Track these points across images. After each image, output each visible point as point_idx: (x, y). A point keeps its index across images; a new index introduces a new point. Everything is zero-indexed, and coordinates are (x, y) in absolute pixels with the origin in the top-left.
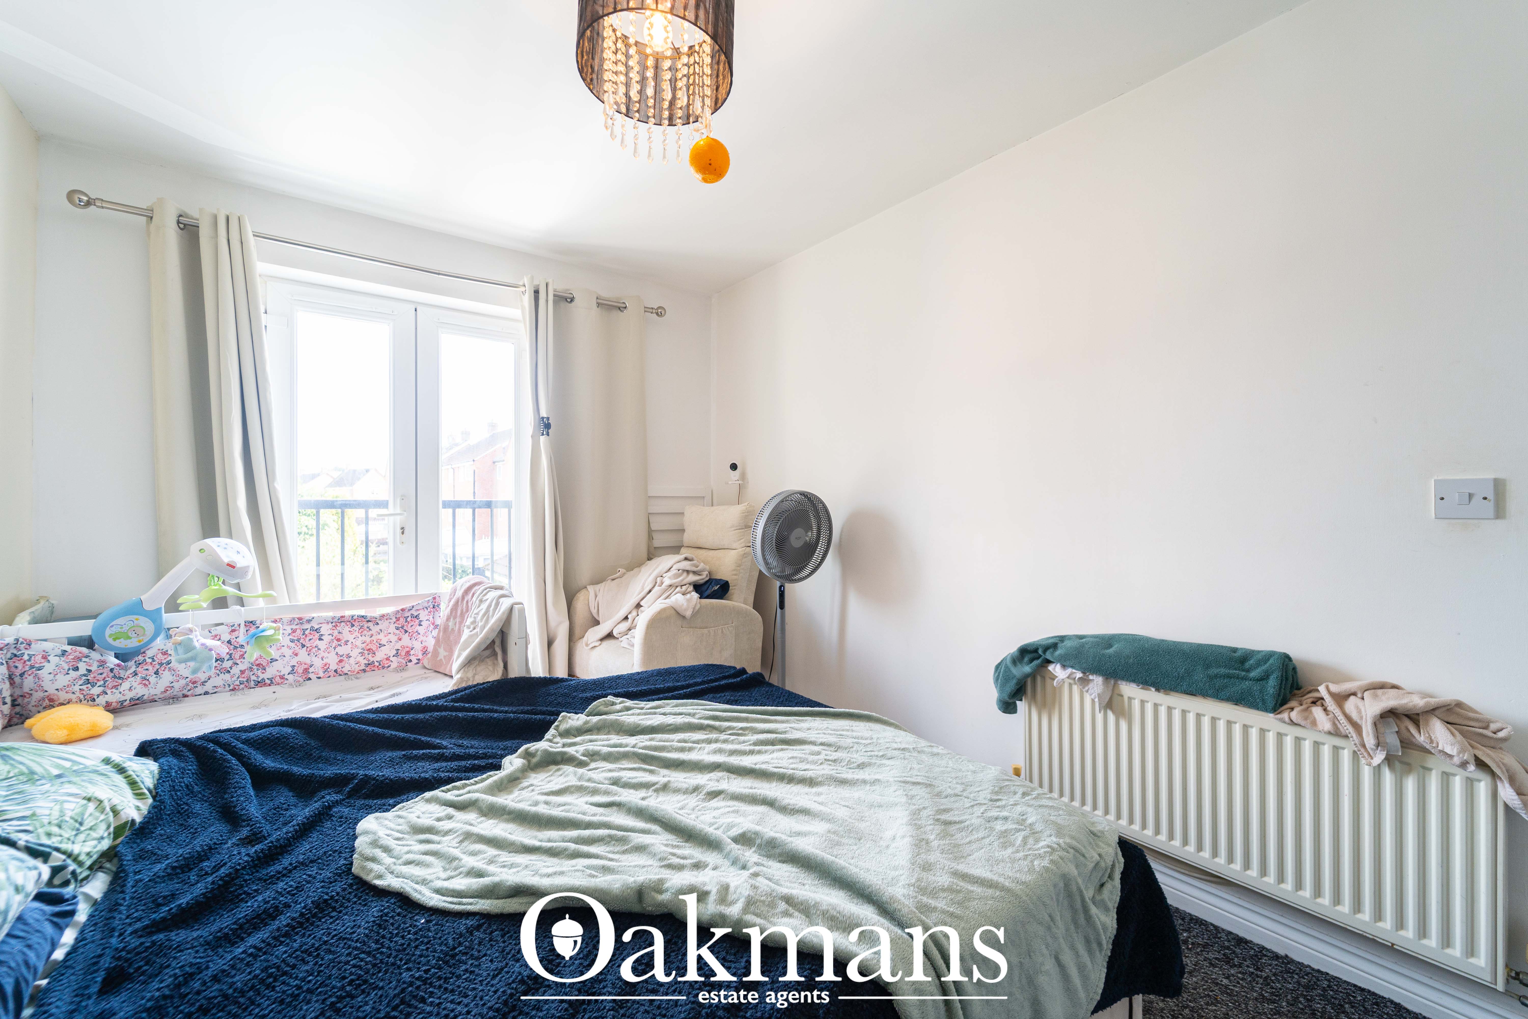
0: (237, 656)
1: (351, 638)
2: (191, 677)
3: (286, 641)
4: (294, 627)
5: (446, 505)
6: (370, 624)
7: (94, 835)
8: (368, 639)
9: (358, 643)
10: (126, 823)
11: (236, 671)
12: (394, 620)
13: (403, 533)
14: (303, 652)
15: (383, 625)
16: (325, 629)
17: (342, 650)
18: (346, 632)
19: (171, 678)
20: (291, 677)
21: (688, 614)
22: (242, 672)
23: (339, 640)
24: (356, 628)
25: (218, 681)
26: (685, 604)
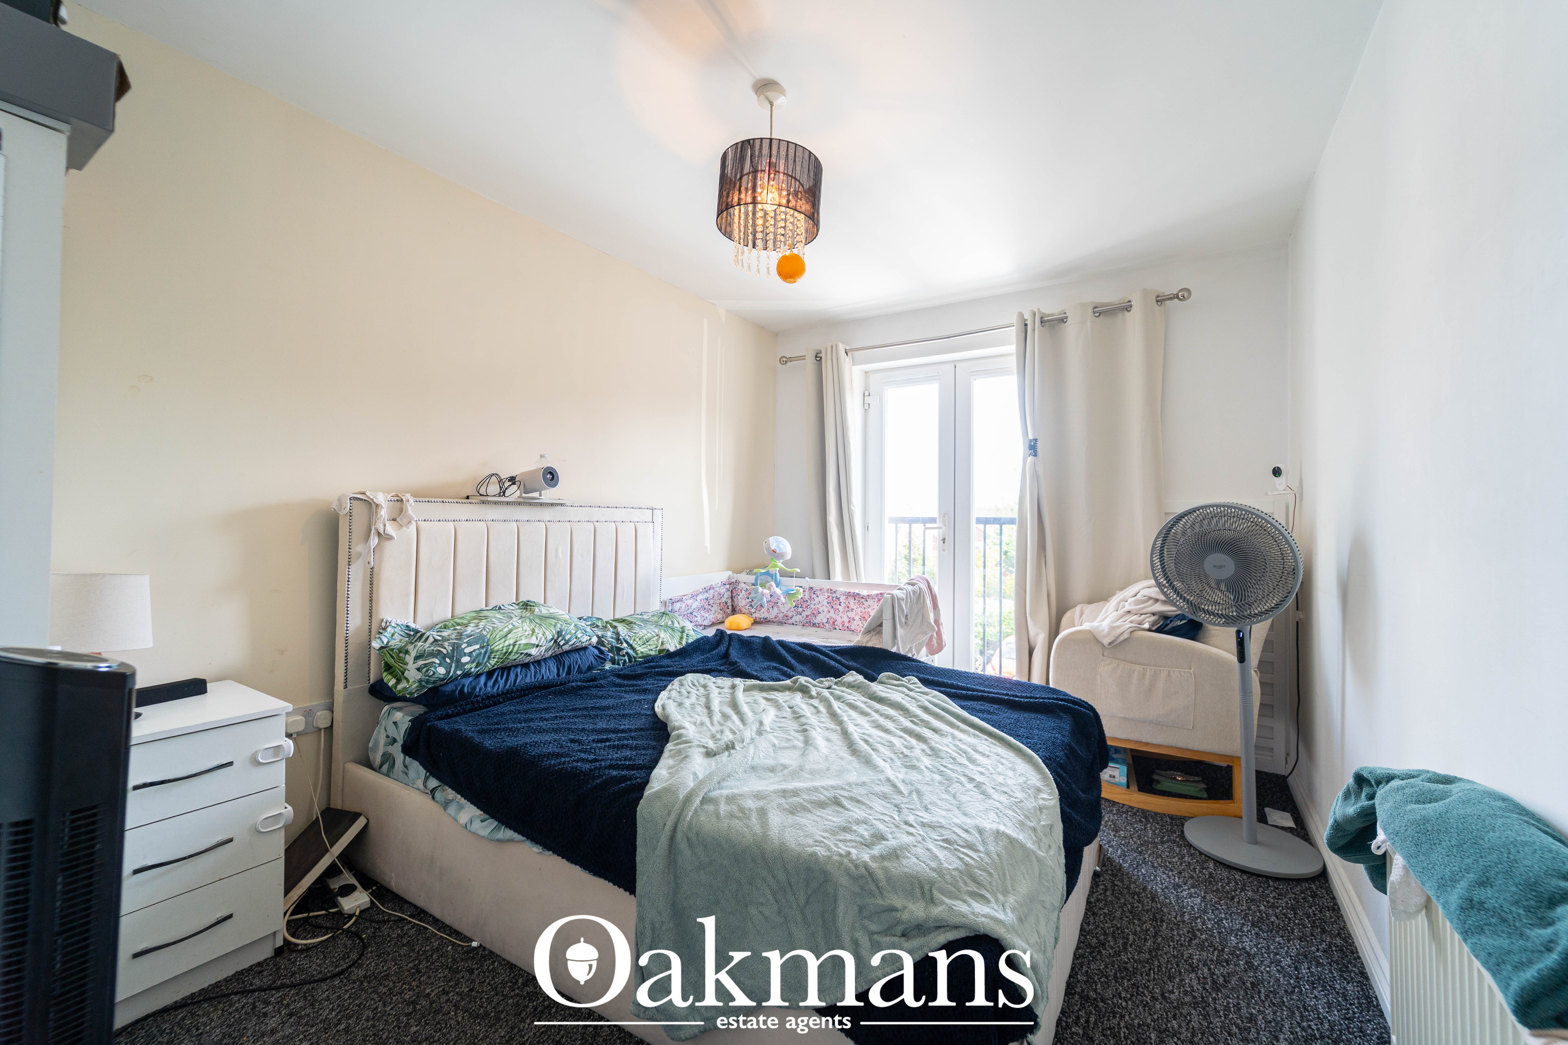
0: (804, 606)
1: (855, 607)
2: (785, 612)
3: (825, 603)
4: (829, 594)
5: (979, 521)
6: (863, 600)
7: (649, 647)
8: (863, 610)
9: (859, 612)
10: (665, 650)
11: (804, 614)
12: (877, 600)
13: (944, 543)
14: (832, 611)
15: (870, 602)
16: (842, 599)
17: (851, 614)
18: (852, 603)
19: (777, 611)
20: (826, 624)
21: (1106, 641)
22: (807, 616)
23: (848, 607)
24: (856, 601)
25: (797, 618)
26: (1106, 631)
